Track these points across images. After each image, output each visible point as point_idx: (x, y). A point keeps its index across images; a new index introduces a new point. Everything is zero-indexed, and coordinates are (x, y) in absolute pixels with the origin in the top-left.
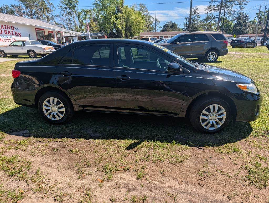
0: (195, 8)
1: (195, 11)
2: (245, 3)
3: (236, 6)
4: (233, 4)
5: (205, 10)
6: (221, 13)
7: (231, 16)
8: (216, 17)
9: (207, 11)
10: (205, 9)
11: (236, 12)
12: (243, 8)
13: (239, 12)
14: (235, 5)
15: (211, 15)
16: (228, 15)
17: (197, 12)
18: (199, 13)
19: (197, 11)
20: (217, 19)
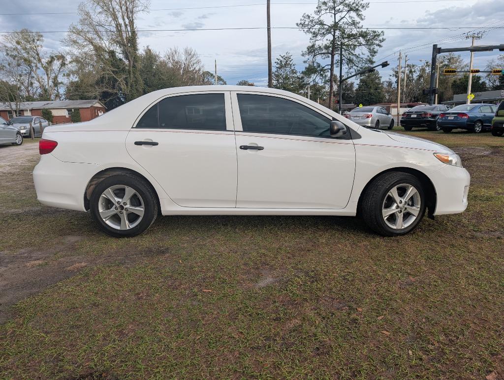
0: (286, 56)
1: (287, 62)
2: (377, 42)
3: (360, 47)
4: (356, 43)
5: (303, 55)
6: (335, 61)
7: (354, 67)
8: (325, 68)
9: (307, 57)
10: (302, 53)
11: (362, 58)
12: (375, 52)
13: (368, 58)
14: (360, 44)
15: (315, 65)
16: (348, 65)
17: (291, 63)
18: (294, 65)
19: (290, 61)
20: (328, 71)
